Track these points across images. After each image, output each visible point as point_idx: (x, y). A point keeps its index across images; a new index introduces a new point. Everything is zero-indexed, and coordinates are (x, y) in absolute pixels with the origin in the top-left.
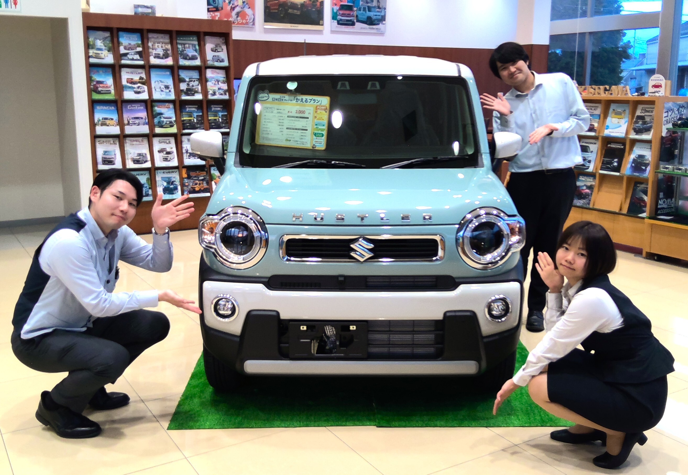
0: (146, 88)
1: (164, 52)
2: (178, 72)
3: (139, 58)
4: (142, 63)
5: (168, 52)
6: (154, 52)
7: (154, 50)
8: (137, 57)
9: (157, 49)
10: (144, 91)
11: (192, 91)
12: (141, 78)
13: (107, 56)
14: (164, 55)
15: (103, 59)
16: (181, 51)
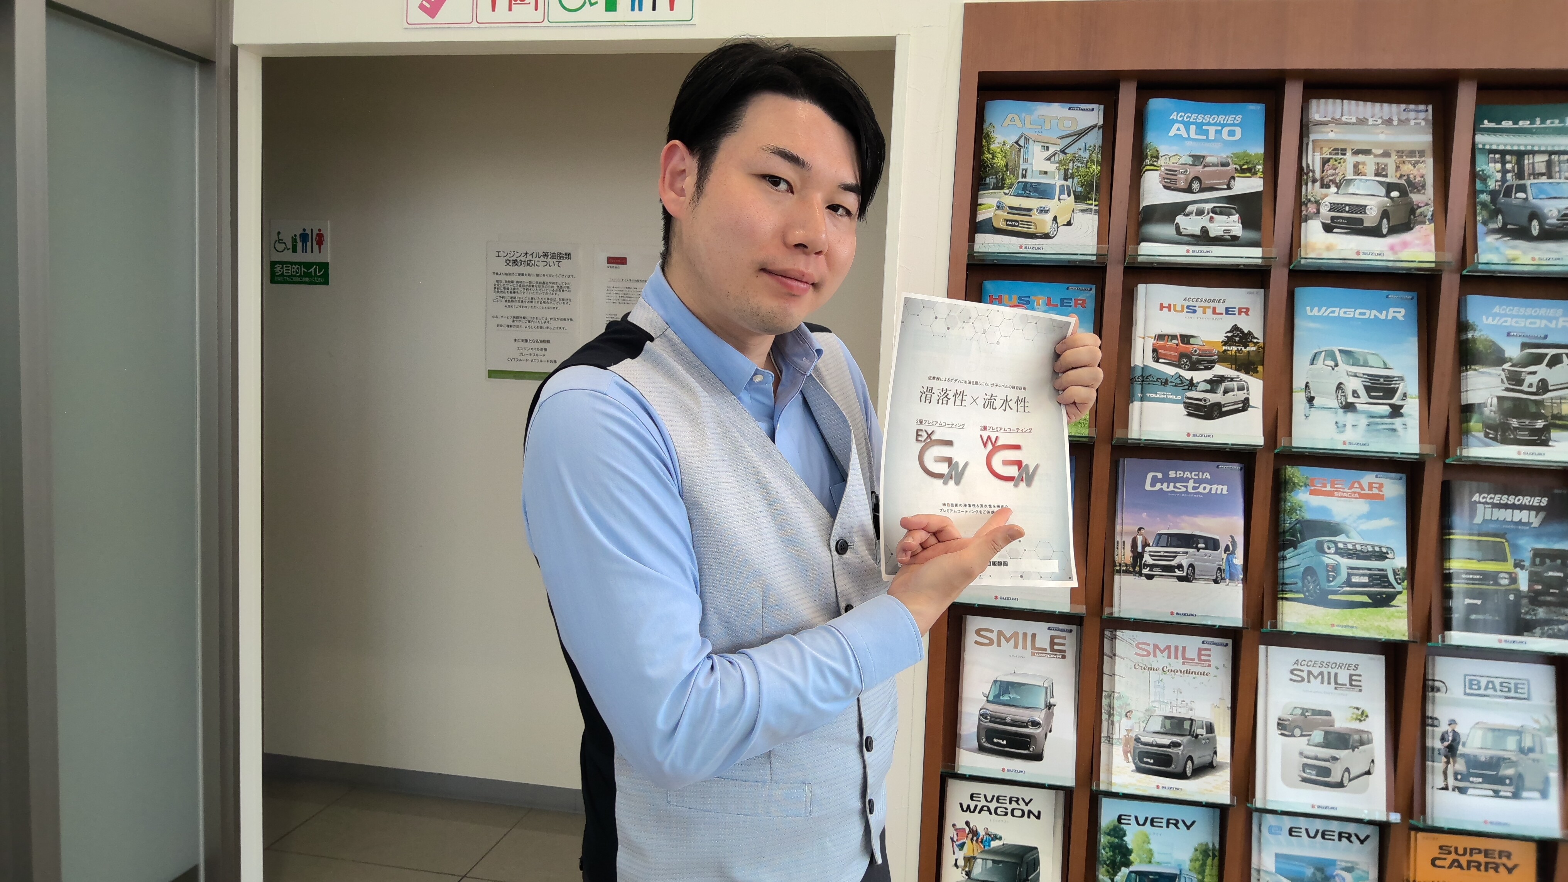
0: (1255, 387)
1: (1388, 195)
2: (1461, 307)
3: (1237, 229)
4: (1251, 255)
5: (1415, 198)
6: (1332, 196)
7: (1333, 189)
8: (1233, 224)
9: (1349, 182)
10: (1245, 405)
11: (1538, 416)
12: (1239, 336)
13: (1069, 224)
14: (1385, 214)
15: (1046, 236)
16: (1494, 194)
